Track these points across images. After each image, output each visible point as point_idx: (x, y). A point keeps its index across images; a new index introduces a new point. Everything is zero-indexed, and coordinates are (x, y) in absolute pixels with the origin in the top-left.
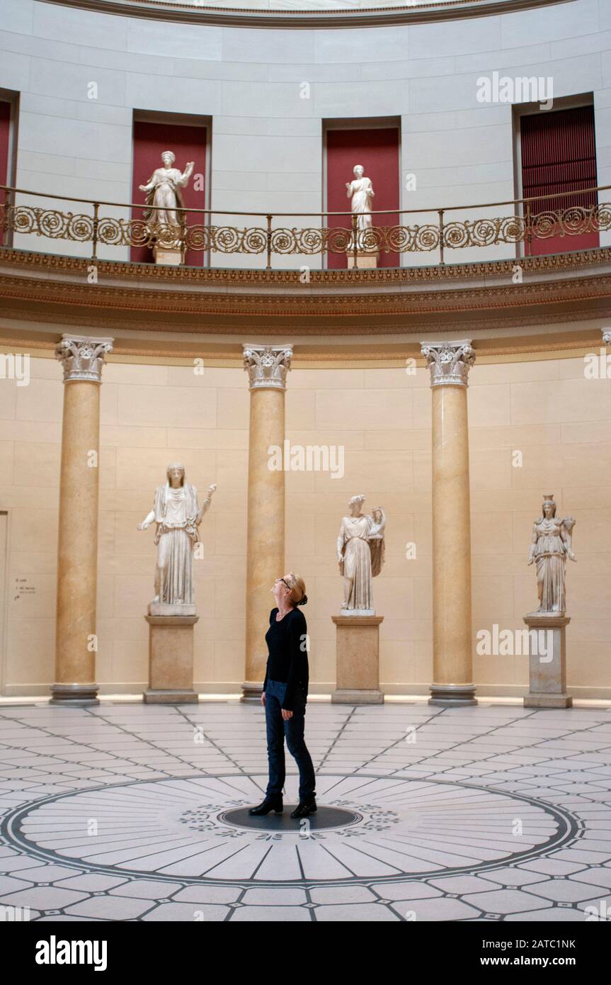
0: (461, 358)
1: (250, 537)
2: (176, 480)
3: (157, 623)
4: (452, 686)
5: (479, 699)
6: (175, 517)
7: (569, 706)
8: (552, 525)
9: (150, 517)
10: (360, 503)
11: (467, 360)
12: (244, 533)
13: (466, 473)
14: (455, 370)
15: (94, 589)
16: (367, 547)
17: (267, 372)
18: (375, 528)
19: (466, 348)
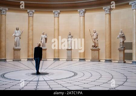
0: (58, 13)
1: (28, 37)
2: (17, 29)
3: (15, 50)
4: (56, 58)
5: (60, 60)
6: (17, 35)
7: (72, 60)
8: (70, 36)
9: (14, 34)
10: (44, 33)
11: (59, 13)
12: (27, 37)
13: (59, 29)
14: (57, 15)
15: (6, 45)
16: (45, 39)
17: (31, 14)
18: (46, 36)
19: (59, 12)
